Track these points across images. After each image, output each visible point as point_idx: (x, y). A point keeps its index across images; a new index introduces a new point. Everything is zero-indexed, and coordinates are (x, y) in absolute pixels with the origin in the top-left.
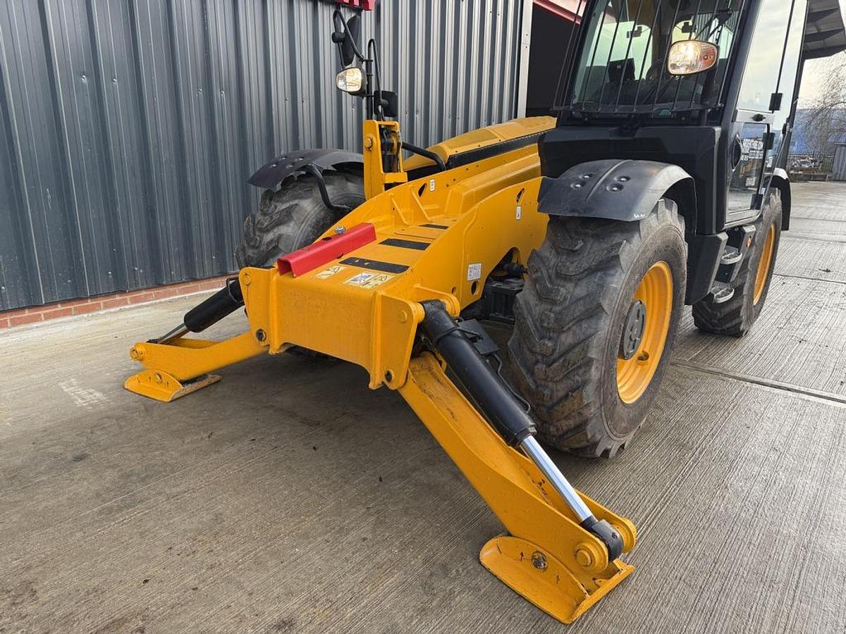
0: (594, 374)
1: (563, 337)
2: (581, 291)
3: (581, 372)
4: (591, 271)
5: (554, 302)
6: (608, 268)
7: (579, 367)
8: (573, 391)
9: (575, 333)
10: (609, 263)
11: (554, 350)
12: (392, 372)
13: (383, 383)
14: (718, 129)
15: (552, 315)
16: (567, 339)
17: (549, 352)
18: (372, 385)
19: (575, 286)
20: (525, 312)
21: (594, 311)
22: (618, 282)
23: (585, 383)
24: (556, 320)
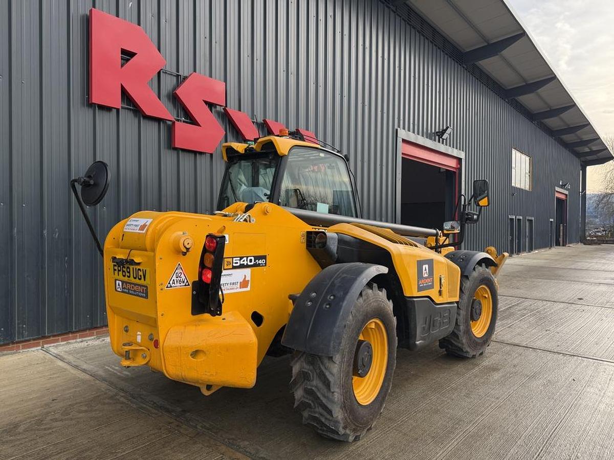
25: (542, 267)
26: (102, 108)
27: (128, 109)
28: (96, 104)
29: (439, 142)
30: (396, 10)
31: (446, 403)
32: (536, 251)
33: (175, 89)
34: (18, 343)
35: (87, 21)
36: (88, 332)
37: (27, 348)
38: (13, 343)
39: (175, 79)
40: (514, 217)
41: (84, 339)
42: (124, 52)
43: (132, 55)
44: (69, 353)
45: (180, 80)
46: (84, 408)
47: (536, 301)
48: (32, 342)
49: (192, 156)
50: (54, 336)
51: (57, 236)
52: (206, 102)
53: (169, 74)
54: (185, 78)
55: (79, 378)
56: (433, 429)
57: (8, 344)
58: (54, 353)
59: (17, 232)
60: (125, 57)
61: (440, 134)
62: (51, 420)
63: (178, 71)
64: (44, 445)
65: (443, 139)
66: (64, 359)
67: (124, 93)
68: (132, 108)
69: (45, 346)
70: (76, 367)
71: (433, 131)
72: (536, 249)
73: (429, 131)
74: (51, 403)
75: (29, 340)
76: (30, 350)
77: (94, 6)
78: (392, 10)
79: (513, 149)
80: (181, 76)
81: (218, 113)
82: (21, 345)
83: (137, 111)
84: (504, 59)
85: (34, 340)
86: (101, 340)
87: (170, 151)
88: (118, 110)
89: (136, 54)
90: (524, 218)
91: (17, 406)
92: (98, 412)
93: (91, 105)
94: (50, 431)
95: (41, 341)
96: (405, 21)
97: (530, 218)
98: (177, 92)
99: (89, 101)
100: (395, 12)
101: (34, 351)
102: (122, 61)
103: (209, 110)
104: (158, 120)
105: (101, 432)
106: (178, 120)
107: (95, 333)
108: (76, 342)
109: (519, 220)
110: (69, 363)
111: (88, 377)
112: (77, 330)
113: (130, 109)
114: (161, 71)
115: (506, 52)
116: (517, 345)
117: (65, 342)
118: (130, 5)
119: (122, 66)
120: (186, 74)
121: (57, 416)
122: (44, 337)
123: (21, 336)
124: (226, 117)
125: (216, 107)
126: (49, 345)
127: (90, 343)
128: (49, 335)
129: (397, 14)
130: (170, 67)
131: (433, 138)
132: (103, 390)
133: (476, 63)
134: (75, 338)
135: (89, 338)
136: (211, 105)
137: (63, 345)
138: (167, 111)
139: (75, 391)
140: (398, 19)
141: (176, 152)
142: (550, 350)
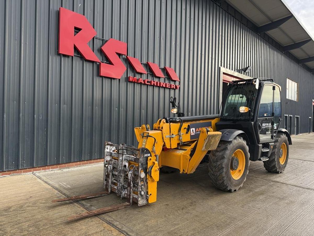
0: (224, 170)
1: (218, 163)
2: (221, 154)
3: (222, 170)
4: (223, 150)
5: (216, 156)
6: (225, 150)
7: (221, 169)
8: (221, 174)
9: (220, 162)
10: (226, 149)
11: (216, 166)
12: (184, 169)
13: (183, 172)
14: (253, 123)
15: (215, 158)
16: (219, 163)
17: (215, 166)
18: (181, 172)
19: (220, 153)
20: (210, 158)
21: (223, 158)
22: (228, 152)
23: (223, 172)
24: (216, 159)
25: (302, 143)
26: (65, 56)
27: (78, 56)
28: (61, 54)
29: (244, 74)
30: (220, 5)
31: (229, 209)
32: (301, 135)
33: (101, 46)
34: (21, 169)
35: (58, 13)
36: (55, 166)
37: (25, 173)
38: (19, 170)
39: (101, 41)
40: (288, 115)
41: (53, 169)
42: (76, 28)
43: (80, 30)
44: (44, 176)
45: (104, 42)
46: (44, 202)
47: (294, 160)
48: (28, 170)
49: (110, 80)
50: (39, 167)
51: (41, 118)
52: (117, 53)
53: (98, 39)
54: (106, 41)
55: (46, 187)
56: (218, 222)
57: (16, 170)
58: (37, 175)
59: (22, 115)
60: (77, 31)
61: (245, 70)
62: (27, 206)
63: (103, 38)
64: (20, 218)
65: (246, 73)
66: (41, 178)
67: (76, 48)
68: (79, 56)
69: (34, 172)
70: (46, 182)
71: (241, 69)
72: (301, 133)
73: (238, 69)
74: (29, 198)
75: (26, 169)
76: (27, 173)
77: (62, 6)
78: (218, 5)
79: (287, 79)
80: (104, 40)
81: (124, 59)
82: (22, 171)
83: (82, 57)
84: (281, 30)
85: (29, 168)
86: (61, 170)
87: (98, 77)
88: (72, 57)
89: (82, 29)
90: (294, 116)
91: (13, 199)
92: (49, 204)
93: (59, 54)
94: (25, 211)
95: (32, 169)
96: (225, 11)
97: (297, 116)
98: (102, 48)
99: (58, 52)
100: (219, 6)
101: (28, 174)
102: (75, 33)
103: (119, 57)
104: (93, 62)
105: (48, 213)
106: (103, 62)
107: (59, 167)
108: (49, 171)
109: (291, 117)
110: (43, 180)
111: (50, 187)
112: (50, 165)
113: (79, 57)
114: (95, 38)
115: (282, 26)
116: (277, 182)
117: (44, 171)
118: (80, 6)
119: (75, 35)
120: (107, 39)
121: (30, 205)
122: (33, 167)
123: (22, 166)
124: (127, 61)
125: (122, 56)
126: (36, 172)
127: (55, 171)
128: (36, 166)
129: (221, 7)
130: (99, 36)
131: (241, 72)
132: (55, 193)
133: (266, 32)
134: (49, 169)
135: (55, 169)
136: (119, 55)
137: (43, 172)
138: (97, 58)
139: (42, 193)
140: (221, 10)
141: (101, 78)
142: (296, 185)
